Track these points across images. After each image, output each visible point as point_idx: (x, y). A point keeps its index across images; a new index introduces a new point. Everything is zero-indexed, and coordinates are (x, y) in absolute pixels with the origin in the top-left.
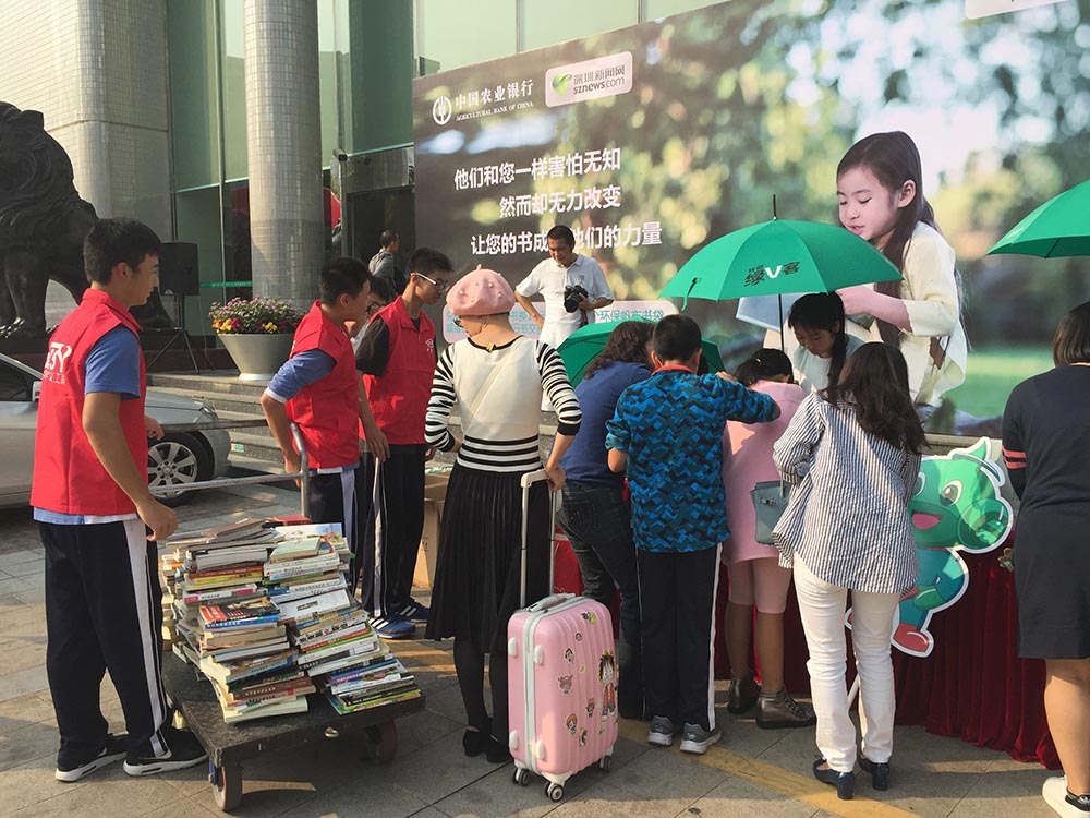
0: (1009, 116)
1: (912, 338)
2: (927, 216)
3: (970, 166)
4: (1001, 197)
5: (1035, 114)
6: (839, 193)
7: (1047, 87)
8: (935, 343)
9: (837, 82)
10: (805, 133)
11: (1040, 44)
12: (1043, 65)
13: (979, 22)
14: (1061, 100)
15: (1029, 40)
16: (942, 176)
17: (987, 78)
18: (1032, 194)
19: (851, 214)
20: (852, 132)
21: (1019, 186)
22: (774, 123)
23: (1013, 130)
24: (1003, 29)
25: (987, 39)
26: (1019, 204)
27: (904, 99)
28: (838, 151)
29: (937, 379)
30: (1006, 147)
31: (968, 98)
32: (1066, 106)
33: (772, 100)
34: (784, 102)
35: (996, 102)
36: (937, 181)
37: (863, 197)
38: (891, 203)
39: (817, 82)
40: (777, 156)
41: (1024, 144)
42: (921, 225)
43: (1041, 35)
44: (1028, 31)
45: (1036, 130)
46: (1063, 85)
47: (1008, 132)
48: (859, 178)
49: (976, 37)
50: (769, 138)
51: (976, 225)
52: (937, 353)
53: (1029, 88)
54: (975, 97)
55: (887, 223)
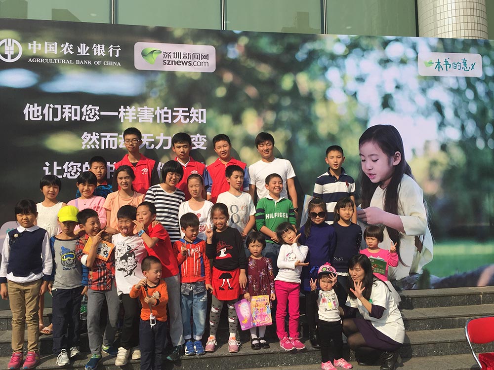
0: (442, 125)
1: (406, 237)
2: (408, 172)
3: (426, 147)
4: (442, 164)
5: (453, 126)
6: (360, 155)
7: (456, 114)
8: (417, 239)
9: (356, 93)
10: (339, 118)
11: (452, 93)
12: (454, 104)
13: (425, 78)
14: (463, 121)
15: (447, 91)
16: (414, 151)
17: (431, 106)
18: (454, 164)
19: (368, 167)
20: (365, 122)
21: (449, 159)
22: (319, 109)
23: (444, 132)
24: (436, 83)
25: (429, 87)
26: (450, 168)
27: (392, 109)
28: (359, 132)
29: (420, 258)
30: (442, 140)
31: (423, 114)
32: (465, 124)
33: (318, 96)
34: (325, 99)
35: (435, 119)
36: (411, 153)
37: (374, 158)
38: (389, 163)
39: (345, 91)
40: (323, 129)
41: (449, 140)
42: (405, 176)
43: (452, 90)
44: (447, 87)
45: (453, 134)
46: (463, 115)
47: (442, 132)
48: (371, 147)
49: (424, 84)
50: (317, 118)
51: (431, 177)
52: (419, 245)
53: (449, 113)
54: (426, 114)
55: (387, 174)
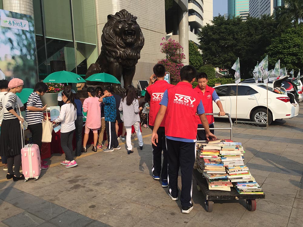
0: (12, 48)
3: (6, 57)
4: (12, 64)
5: (17, 49)
7: (18, 44)
11: (16, 36)
12: (17, 40)
13: (4, 27)
14: (21, 48)
15: (14, 35)
17: (7, 40)
18: (18, 65)
21: (16, 63)
23: (13, 51)
24: (9, 30)
25: (6, 31)
26: (16, 66)
30: (13, 55)
31: (4, 43)
32: (22, 49)
35: (9, 46)
41: (16, 55)
43: (16, 34)
44: (14, 32)
45: (17, 52)
46: (21, 45)
47: (13, 52)
49: (4, 30)
51: (8, 70)
53: (15, 44)
54: (5, 43)
